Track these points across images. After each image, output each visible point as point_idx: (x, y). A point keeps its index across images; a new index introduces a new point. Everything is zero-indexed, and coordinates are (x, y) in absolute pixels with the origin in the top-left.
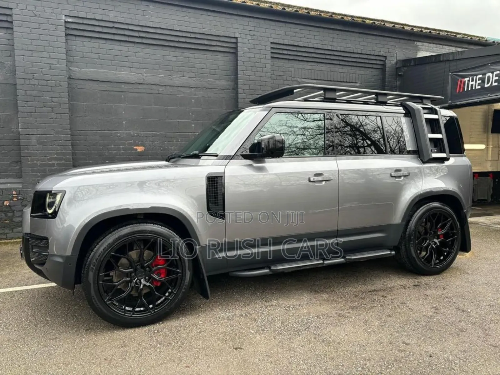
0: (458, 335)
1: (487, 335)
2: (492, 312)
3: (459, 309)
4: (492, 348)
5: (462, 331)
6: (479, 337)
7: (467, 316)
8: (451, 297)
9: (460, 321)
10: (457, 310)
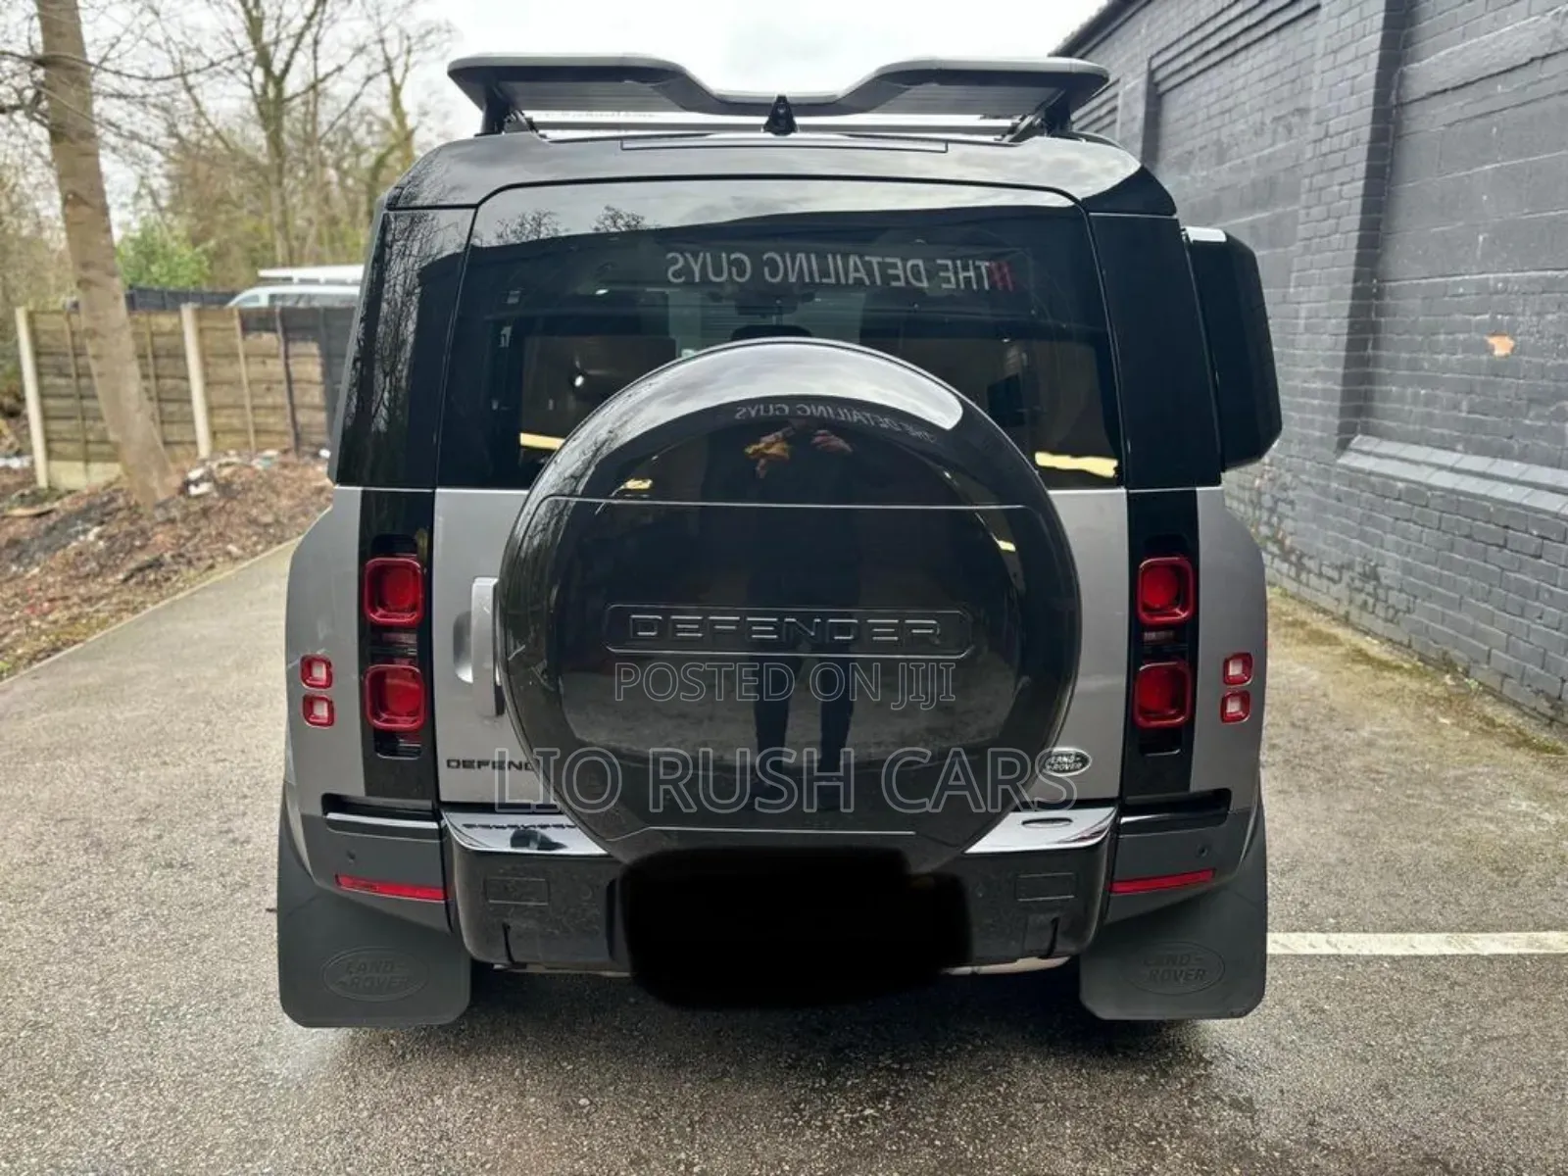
0: (145, 810)
1: (85, 835)
2: (94, 896)
3: (182, 865)
4: (66, 815)
5: (141, 820)
6: (101, 825)
7: (151, 856)
8: (233, 891)
9: (160, 837)
10: (185, 858)
